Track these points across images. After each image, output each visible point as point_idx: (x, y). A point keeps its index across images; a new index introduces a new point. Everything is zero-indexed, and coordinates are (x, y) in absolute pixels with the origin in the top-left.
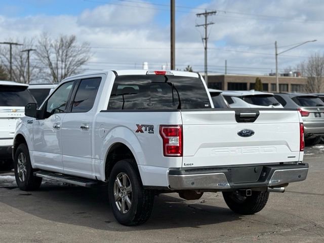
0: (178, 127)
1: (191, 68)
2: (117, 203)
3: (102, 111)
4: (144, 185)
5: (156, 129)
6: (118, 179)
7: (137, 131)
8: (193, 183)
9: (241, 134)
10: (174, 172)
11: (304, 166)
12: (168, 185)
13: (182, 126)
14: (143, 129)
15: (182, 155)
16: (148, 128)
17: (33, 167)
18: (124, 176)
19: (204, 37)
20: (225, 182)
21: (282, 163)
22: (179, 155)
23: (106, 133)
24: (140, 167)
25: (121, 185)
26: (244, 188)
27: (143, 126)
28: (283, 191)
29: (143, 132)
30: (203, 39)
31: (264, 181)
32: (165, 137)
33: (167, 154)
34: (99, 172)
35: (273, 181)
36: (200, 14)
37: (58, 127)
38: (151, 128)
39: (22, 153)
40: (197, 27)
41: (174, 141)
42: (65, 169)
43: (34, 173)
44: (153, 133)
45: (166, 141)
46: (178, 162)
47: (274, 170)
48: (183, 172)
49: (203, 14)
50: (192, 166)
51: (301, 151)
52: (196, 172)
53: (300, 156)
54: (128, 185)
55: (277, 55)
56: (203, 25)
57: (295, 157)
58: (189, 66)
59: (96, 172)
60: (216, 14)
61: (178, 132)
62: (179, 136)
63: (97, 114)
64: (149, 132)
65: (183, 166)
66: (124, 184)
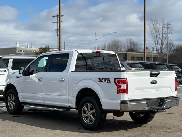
0: (125, 80)
1: (48, 46)
2: (84, 119)
3: (72, 71)
4: (103, 109)
5: (112, 81)
6: (85, 107)
7: (99, 82)
8: (133, 108)
9: (152, 83)
10: (123, 102)
11: (178, 99)
12: (119, 109)
13: (127, 79)
14: (103, 80)
15: (127, 94)
16: (106, 80)
17: (20, 101)
18: (89, 105)
19: (57, 29)
20: (146, 107)
21: (167, 97)
22: (125, 93)
23: (77, 83)
24: (102, 100)
25: (87, 110)
26: (153, 110)
27: (103, 79)
28: (165, 112)
29: (103, 82)
30: (56, 30)
31: (162, 106)
32: (118, 84)
33: (119, 93)
34: (72, 103)
35: (166, 106)
36: (54, 16)
37: (41, 80)
38: (109, 80)
39: (11, 94)
40: (53, 23)
41: (123, 87)
42: (46, 102)
43: (22, 105)
44: (110, 82)
45: (118, 87)
46: (125, 97)
47: (166, 101)
48: (128, 102)
49: (56, 16)
50: (131, 99)
51: (176, 91)
52: (134, 102)
53: (175, 94)
54: (92, 109)
55: (96, 39)
56: (56, 22)
57: (173, 94)
58: (47, 45)
59: (69, 103)
60: (63, 16)
61: (125, 82)
62: (126, 84)
63: (69, 73)
64: (107, 82)
65: (128, 99)
66: (89, 109)
